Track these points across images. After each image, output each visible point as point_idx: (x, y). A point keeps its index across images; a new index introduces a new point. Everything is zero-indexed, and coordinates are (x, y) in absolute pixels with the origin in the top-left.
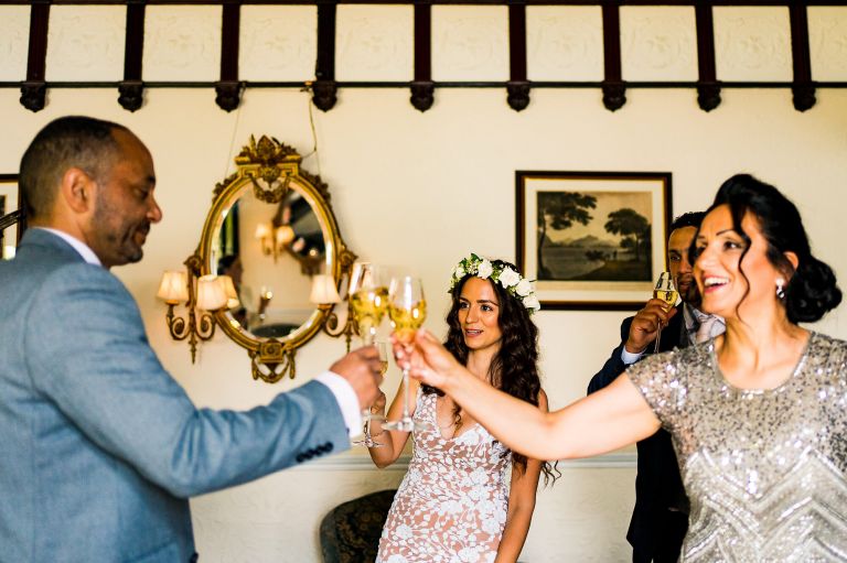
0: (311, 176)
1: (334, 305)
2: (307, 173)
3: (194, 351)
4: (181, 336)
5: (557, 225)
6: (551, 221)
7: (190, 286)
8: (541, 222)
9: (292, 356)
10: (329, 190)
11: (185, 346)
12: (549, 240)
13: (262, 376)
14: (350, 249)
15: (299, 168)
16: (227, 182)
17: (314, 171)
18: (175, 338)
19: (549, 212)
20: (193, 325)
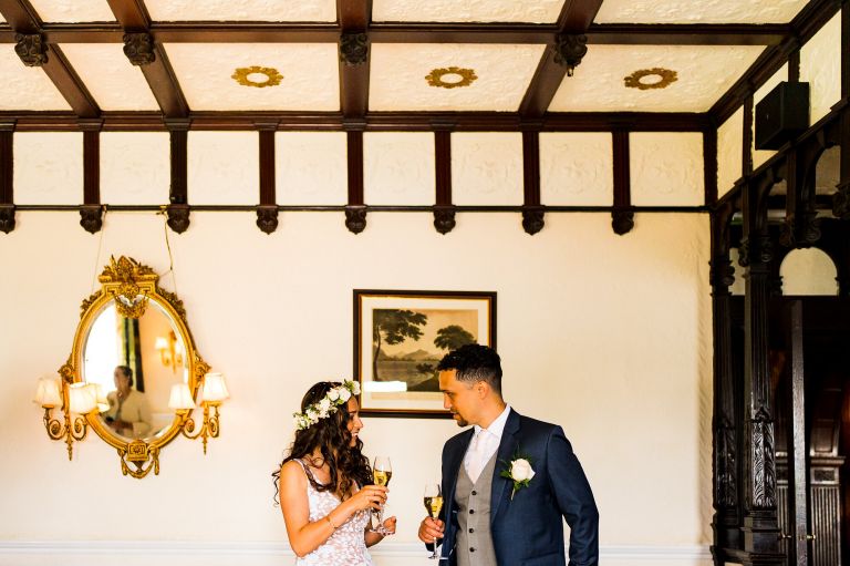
0: (167, 294)
1: (191, 410)
2: (163, 290)
3: (70, 449)
4: (58, 436)
5: (390, 341)
6: (386, 337)
7: (64, 393)
8: (376, 337)
9: (156, 456)
10: (185, 307)
12: (383, 354)
13: (131, 472)
14: (205, 360)
15: (156, 286)
16: (93, 298)
17: (170, 289)
18: (53, 438)
19: (383, 328)
20: (68, 427)
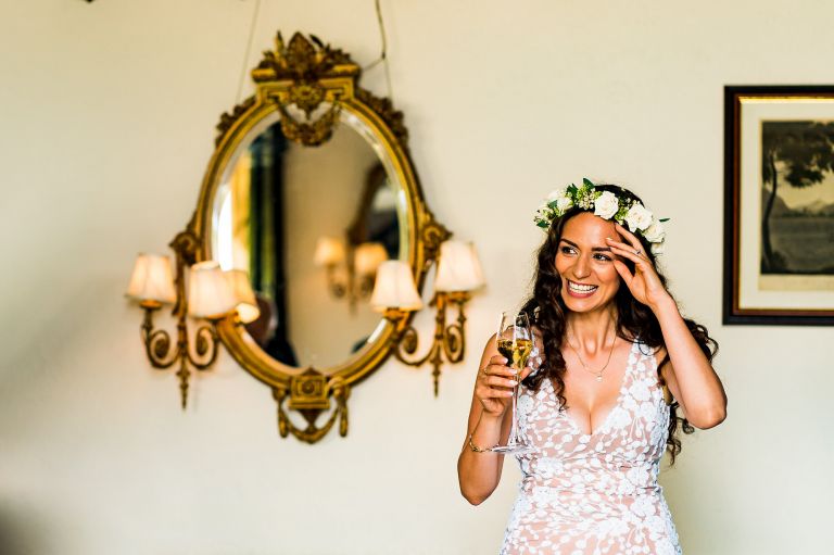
0: (375, 99)
1: (413, 313)
2: (368, 94)
3: (184, 387)
4: (165, 361)
5: (796, 180)
6: (787, 173)
7: (179, 281)
8: (768, 173)
9: (343, 399)
10: (408, 123)
11: (170, 379)
12: (782, 205)
13: (294, 430)
14: (440, 219)
15: (356, 86)
16: (239, 110)
17: (380, 92)
18: (156, 365)
19: (782, 157)
20: (183, 344)
